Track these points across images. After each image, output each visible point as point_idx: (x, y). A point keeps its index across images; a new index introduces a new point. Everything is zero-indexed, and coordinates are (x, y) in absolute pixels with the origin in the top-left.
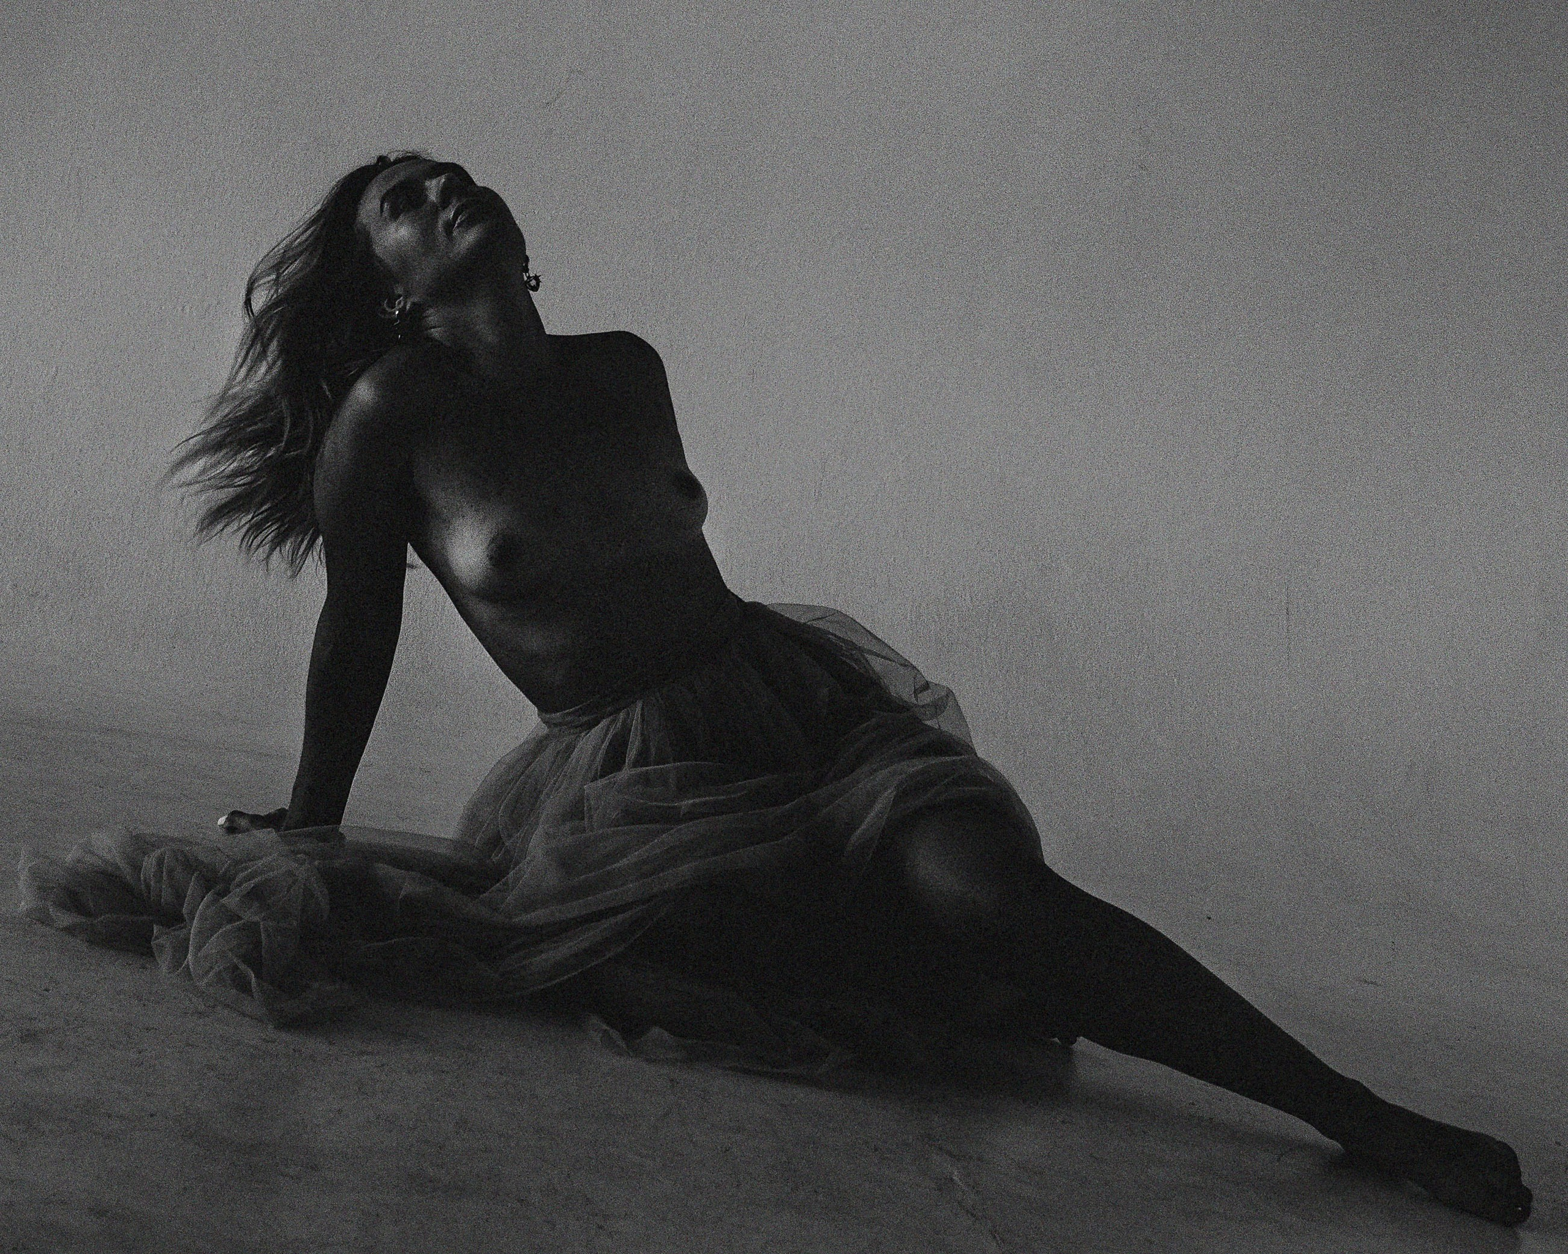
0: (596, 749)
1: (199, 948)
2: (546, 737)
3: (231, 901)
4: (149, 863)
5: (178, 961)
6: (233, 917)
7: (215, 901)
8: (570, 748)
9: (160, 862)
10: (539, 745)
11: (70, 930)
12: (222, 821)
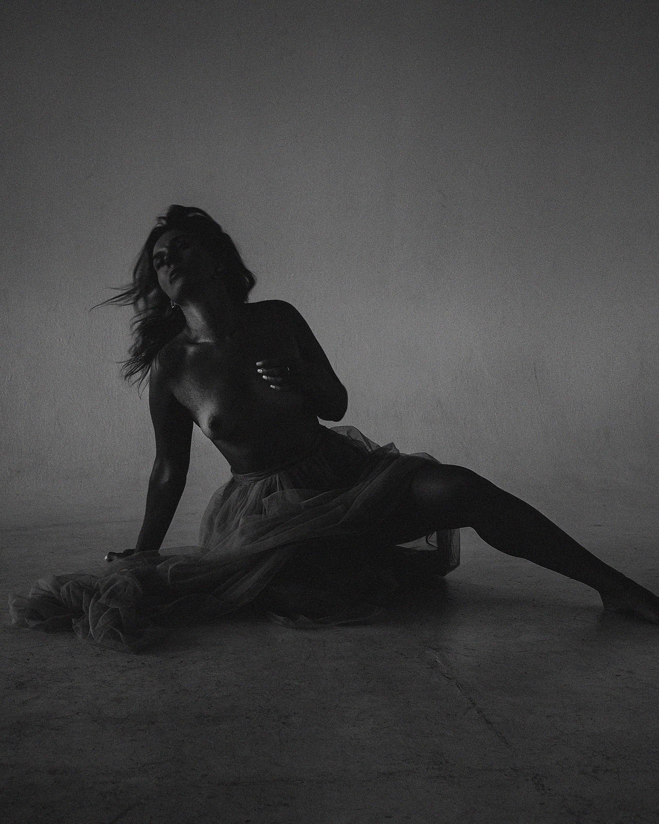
1: (94, 626)
4: (63, 590)
5: (86, 633)
6: (105, 608)
7: (96, 601)
9: (68, 590)
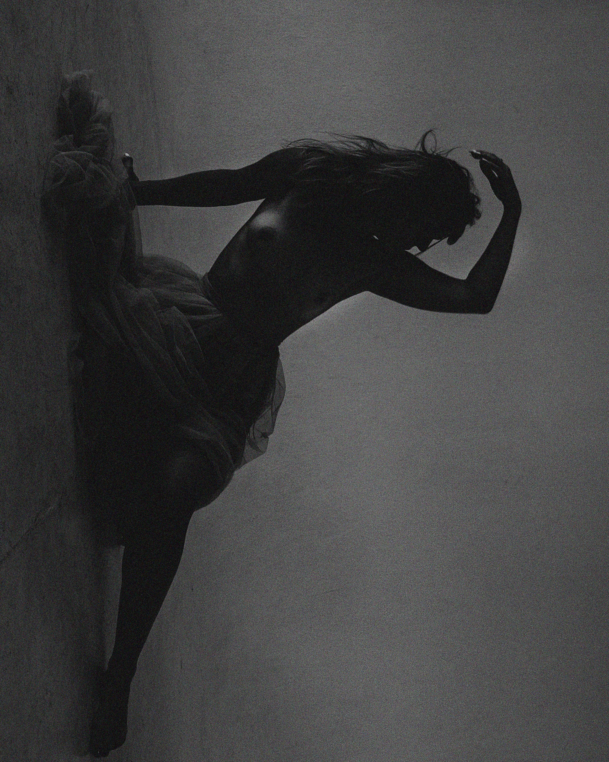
0: (198, 302)
1: (68, 156)
2: (198, 279)
3: (92, 165)
4: (100, 126)
5: (60, 148)
8: (195, 291)
9: (100, 131)
10: (193, 277)
11: (62, 99)
12: (127, 155)
